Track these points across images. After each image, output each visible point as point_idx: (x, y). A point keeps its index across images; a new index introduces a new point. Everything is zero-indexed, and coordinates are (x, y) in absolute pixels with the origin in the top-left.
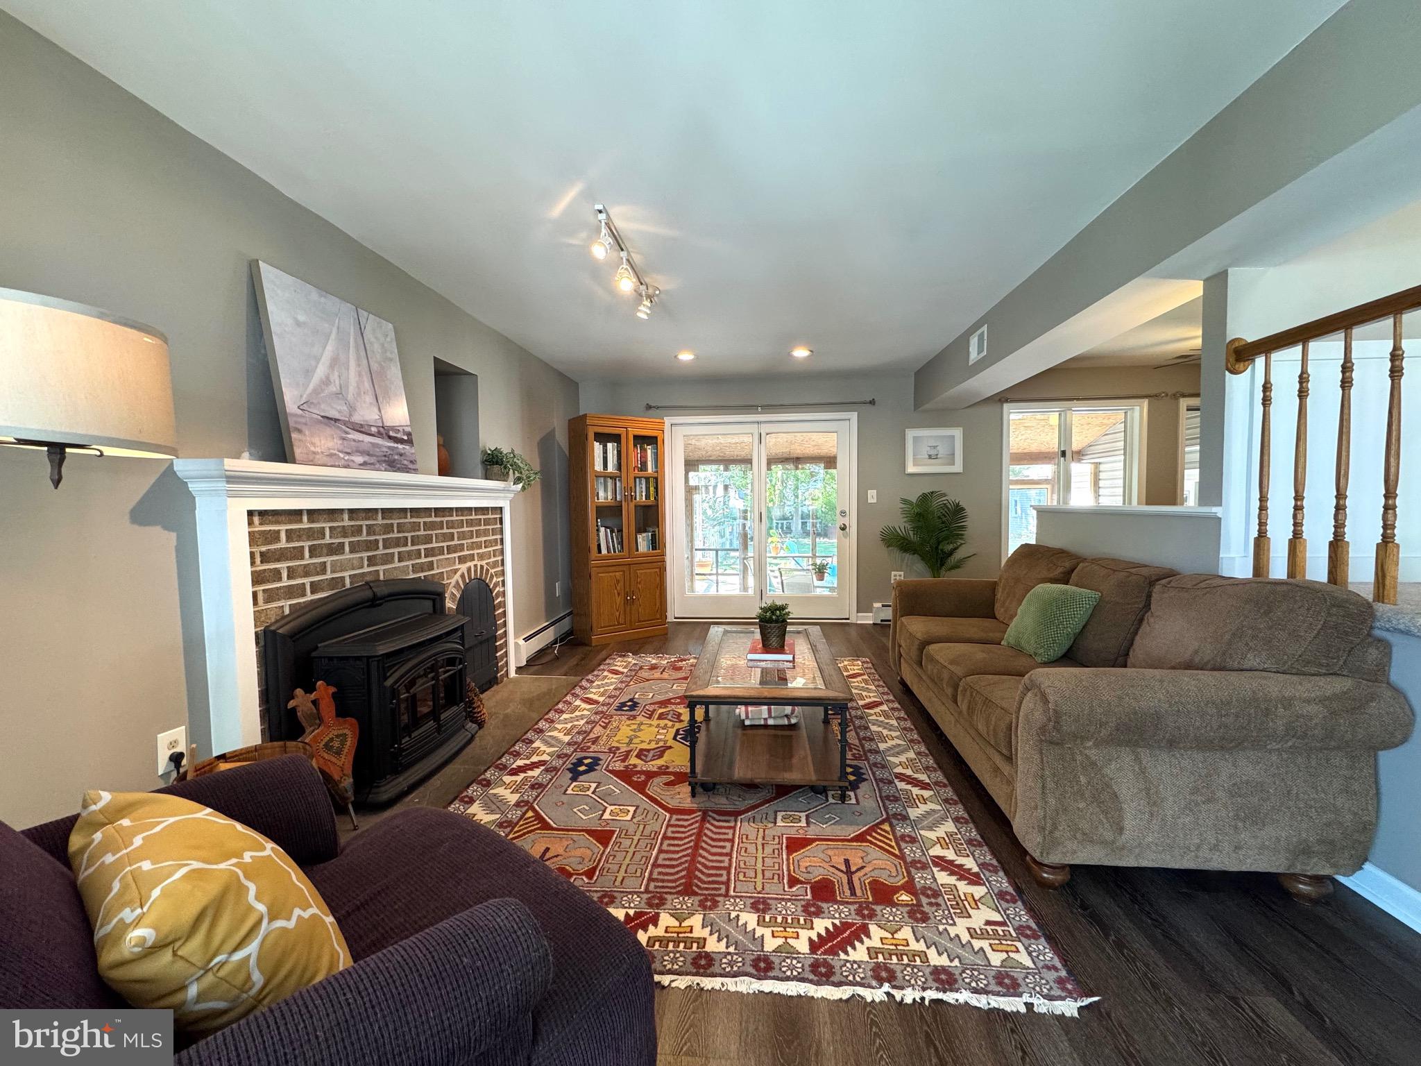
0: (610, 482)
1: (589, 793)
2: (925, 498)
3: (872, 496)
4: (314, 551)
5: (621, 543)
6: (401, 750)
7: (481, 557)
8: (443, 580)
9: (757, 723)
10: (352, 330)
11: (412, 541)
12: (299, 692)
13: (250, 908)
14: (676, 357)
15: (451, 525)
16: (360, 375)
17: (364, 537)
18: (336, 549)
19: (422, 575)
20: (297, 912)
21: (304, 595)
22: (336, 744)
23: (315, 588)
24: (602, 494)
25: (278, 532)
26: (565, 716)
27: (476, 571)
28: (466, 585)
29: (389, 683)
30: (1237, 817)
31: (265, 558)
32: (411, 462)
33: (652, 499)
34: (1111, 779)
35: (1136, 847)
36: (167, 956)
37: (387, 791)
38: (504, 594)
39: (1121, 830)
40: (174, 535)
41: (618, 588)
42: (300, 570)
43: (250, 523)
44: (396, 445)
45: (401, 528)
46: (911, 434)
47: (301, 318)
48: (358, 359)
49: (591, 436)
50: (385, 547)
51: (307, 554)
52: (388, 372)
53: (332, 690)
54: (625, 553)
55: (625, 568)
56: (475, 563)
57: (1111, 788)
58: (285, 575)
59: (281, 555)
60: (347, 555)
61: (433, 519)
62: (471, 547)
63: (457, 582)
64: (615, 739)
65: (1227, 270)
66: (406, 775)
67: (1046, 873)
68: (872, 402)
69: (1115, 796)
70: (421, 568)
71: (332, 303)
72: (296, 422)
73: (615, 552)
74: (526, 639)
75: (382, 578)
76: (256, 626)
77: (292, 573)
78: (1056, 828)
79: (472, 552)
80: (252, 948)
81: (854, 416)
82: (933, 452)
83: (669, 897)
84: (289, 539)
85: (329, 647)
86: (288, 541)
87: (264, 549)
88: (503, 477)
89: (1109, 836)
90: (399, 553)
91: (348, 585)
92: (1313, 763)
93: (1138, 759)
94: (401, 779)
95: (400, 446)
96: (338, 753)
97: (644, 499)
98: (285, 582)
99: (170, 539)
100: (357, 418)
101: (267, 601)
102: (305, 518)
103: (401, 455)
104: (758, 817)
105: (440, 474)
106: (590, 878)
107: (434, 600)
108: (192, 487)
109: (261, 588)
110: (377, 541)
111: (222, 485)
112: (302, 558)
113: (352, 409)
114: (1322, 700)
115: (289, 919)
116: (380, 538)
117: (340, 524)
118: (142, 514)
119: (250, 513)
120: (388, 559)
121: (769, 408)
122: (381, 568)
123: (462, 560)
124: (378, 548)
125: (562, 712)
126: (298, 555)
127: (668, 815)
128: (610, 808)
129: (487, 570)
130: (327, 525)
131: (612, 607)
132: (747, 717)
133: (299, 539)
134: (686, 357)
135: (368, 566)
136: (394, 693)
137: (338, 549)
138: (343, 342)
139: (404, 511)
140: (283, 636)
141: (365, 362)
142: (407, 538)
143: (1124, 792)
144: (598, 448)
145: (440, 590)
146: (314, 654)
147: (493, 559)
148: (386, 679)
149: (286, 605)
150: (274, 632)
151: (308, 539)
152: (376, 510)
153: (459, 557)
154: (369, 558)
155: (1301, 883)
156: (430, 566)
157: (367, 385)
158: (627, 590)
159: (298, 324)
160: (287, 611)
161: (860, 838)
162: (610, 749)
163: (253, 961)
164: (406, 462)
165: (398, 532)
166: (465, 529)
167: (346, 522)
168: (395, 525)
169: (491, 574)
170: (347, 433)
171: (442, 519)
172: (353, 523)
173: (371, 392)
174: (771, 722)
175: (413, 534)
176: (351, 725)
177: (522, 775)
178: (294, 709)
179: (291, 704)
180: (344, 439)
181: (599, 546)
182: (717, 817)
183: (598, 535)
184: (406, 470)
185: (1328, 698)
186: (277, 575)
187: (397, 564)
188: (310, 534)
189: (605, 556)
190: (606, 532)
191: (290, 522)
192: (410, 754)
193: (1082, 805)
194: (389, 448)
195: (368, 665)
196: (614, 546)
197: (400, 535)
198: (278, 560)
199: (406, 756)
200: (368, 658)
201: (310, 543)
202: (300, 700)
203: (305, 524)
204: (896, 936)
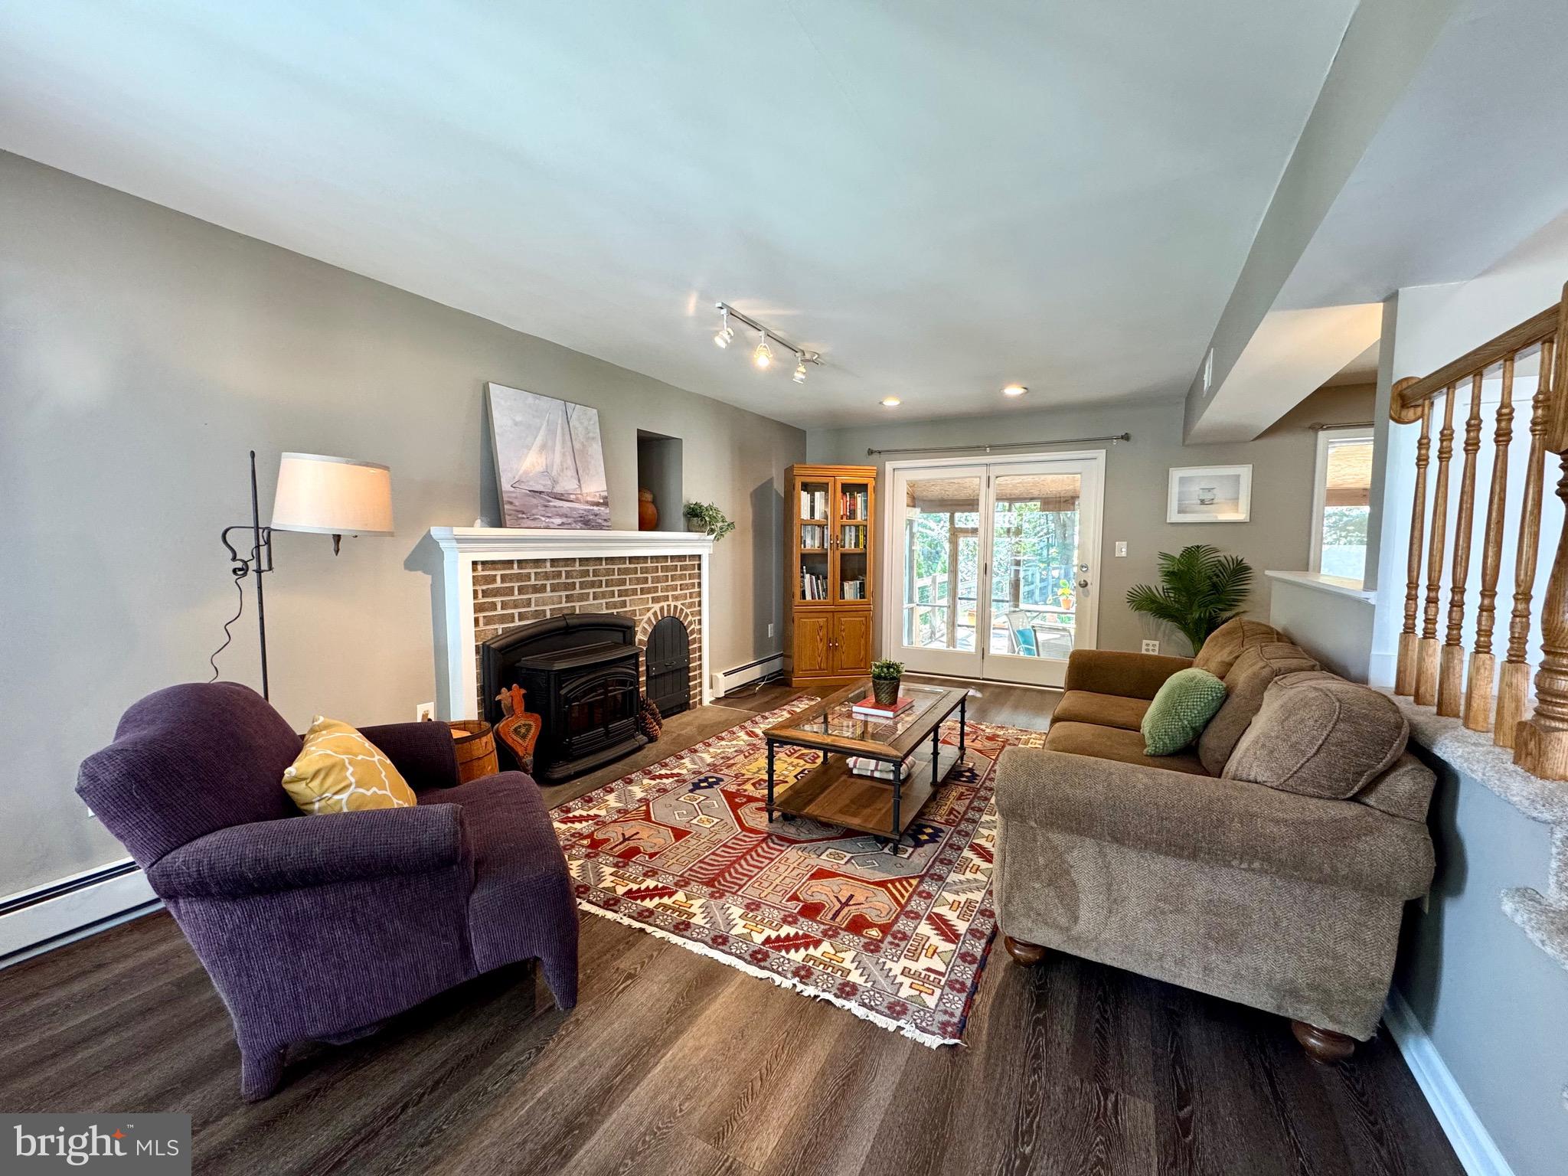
0: (817, 530)
1: (695, 803)
2: (1191, 553)
3: (1122, 549)
4: (521, 590)
5: (825, 590)
6: (571, 744)
7: (676, 598)
8: (636, 616)
9: (864, 773)
10: (560, 420)
11: (606, 583)
12: (504, 690)
13: (346, 778)
14: (881, 403)
15: (645, 570)
16: (564, 455)
17: (563, 580)
18: (537, 589)
19: (615, 611)
20: (374, 789)
21: (513, 622)
22: (523, 730)
23: (521, 617)
24: (809, 542)
25: (495, 576)
26: (723, 743)
27: (669, 610)
28: (658, 622)
29: (563, 692)
30: (1209, 936)
31: (485, 593)
32: (605, 520)
33: (861, 547)
34: (1071, 867)
35: (1092, 940)
36: (303, 784)
37: (559, 772)
38: (700, 631)
39: (1076, 919)
40: (430, 576)
41: (821, 634)
42: (511, 603)
43: (474, 570)
44: (592, 508)
45: (596, 573)
46: (1176, 474)
47: (518, 418)
48: (564, 442)
49: (798, 486)
50: (581, 588)
51: (516, 592)
52: (590, 449)
53: (523, 691)
54: (829, 600)
55: (828, 615)
56: (668, 603)
57: (1070, 875)
58: (499, 607)
59: (496, 593)
60: (548, 594)
61: (628, 565)
62: (666, 589)
63: (649, 618)
64: (747, 767)
65: (1398, 291)
66: (576, 763)
67: (1018, 949)
68: (1126, 437)
69: (1074, 884)
70: (615, 605)
71: (545, 403)
72: (509, 497)
73: (819, 598)
74: (726, 674)
75: (577, 612)
76: (476, 641)
77: (504, 606)
78: (1010, 902)
79: (666, 594)
80: (344, 796)
81: (1101, 454)
82: (1207, 496)
83: (693, 883)
84: (503, 581)
85: (528, 661)
86: (502, 582)
87: (484, 587)
88: (700, 529)
89: (1063, 921)
90: (594, 593)
91: (548, 616)
92: (1316, 898)
93: (1102, 853)
94: (570, 766)
95: (595, 508)
96: (524, 737)
97: (853, 547)
98: (499, 611)
99: (428, 579)
100: (558, 489)
101: (486, 624)
102: (515, 566)
103: (596, 515)
104: (810, 848)
105: (640, 529)
106: (650, 858)
107: (624, 632)
108: (442, 545)
109: (481, 615)
110: (574, 583)
111: (455, 544)
112: (513, 595)
113: (555, 482)
114: (1296, 825)
115: (368, 790)
116: (577, 581)
117: (544, 570)
118: (411, 564)
119: (475, 563)
120: (583, 597)
121: (996, 448)
122: (577, 604)
123: (655, 600)
124: (575, 589)
125: (723, 739)
126: (510, 591)
127: (740, 830)
128: (701, 816)
129: (682, 610)
130: (532, 571)
131: (814, 651)
132: (855, 766)
133: (511, 580)
134: (891, 402)
135: (566, 602)
136: (568, 700)
137: (543, 589)
138: (551, 432)
139: (600, 559)
140: (495, 650)
141: (569, 443)
142: (601, 581)
143: (1083, 882)
144: (805, 497)
145: (629, 624)
146: (517, 664)
147: (689, 600)
148: (562, 688)
149: (500, 628)
150: (488, 647)
151: (518, 582)
152: (574, 559)
153: (653, 598)
154: (567, 596)
155: (1313, 1037)
156: (624, 604)
157: (570, 461)
158: (831, 635)
159: (516, 424)
160: (500, 632)
161: (882, 884)
162: (736, 775)
163: (344, 802)
164: (600, 521)
165: (594, 576)
166: (660, 574)
167: (548, 568)
168: (591, 571)
169: (686, 613)
170: (549, 501)
171: (636, 566)
172: (554, 569)
173: (572, 467)
174: (877, 775)
175: (607, 578)
176: (537, 719)
177: (658, 781)
178: (500, 701)
179: (498, 698)
180: (546, 506)
181: (803, 593)
182: (776, 841)
183: (803, 582)
184: (600, 527)
185: (1305, 822)
186: (493, 606)
187: (591, 601)
188: (519, 577)
189: (809, 602)
190: (811, 579)
191: (504, 569)
192: (580, 748)
193: (1037, 886)
194: (585, 510)
195: (549, 677)
196: (818, 593)
197: (596, 579)
198: (495, 596)
199: (576, 749)
200: (549, 671)
201: (519, 584)
202: (504, 696)
203: (516, 570)
204: (838, 954)
